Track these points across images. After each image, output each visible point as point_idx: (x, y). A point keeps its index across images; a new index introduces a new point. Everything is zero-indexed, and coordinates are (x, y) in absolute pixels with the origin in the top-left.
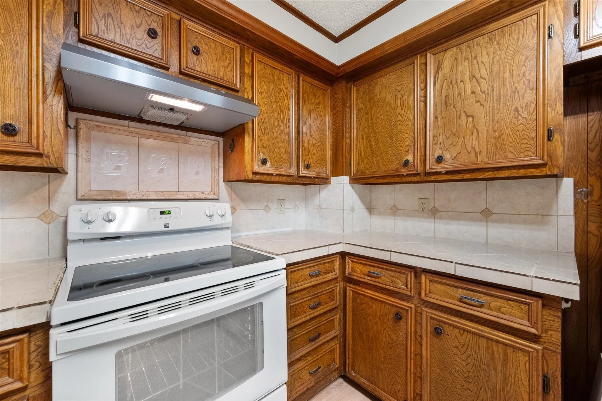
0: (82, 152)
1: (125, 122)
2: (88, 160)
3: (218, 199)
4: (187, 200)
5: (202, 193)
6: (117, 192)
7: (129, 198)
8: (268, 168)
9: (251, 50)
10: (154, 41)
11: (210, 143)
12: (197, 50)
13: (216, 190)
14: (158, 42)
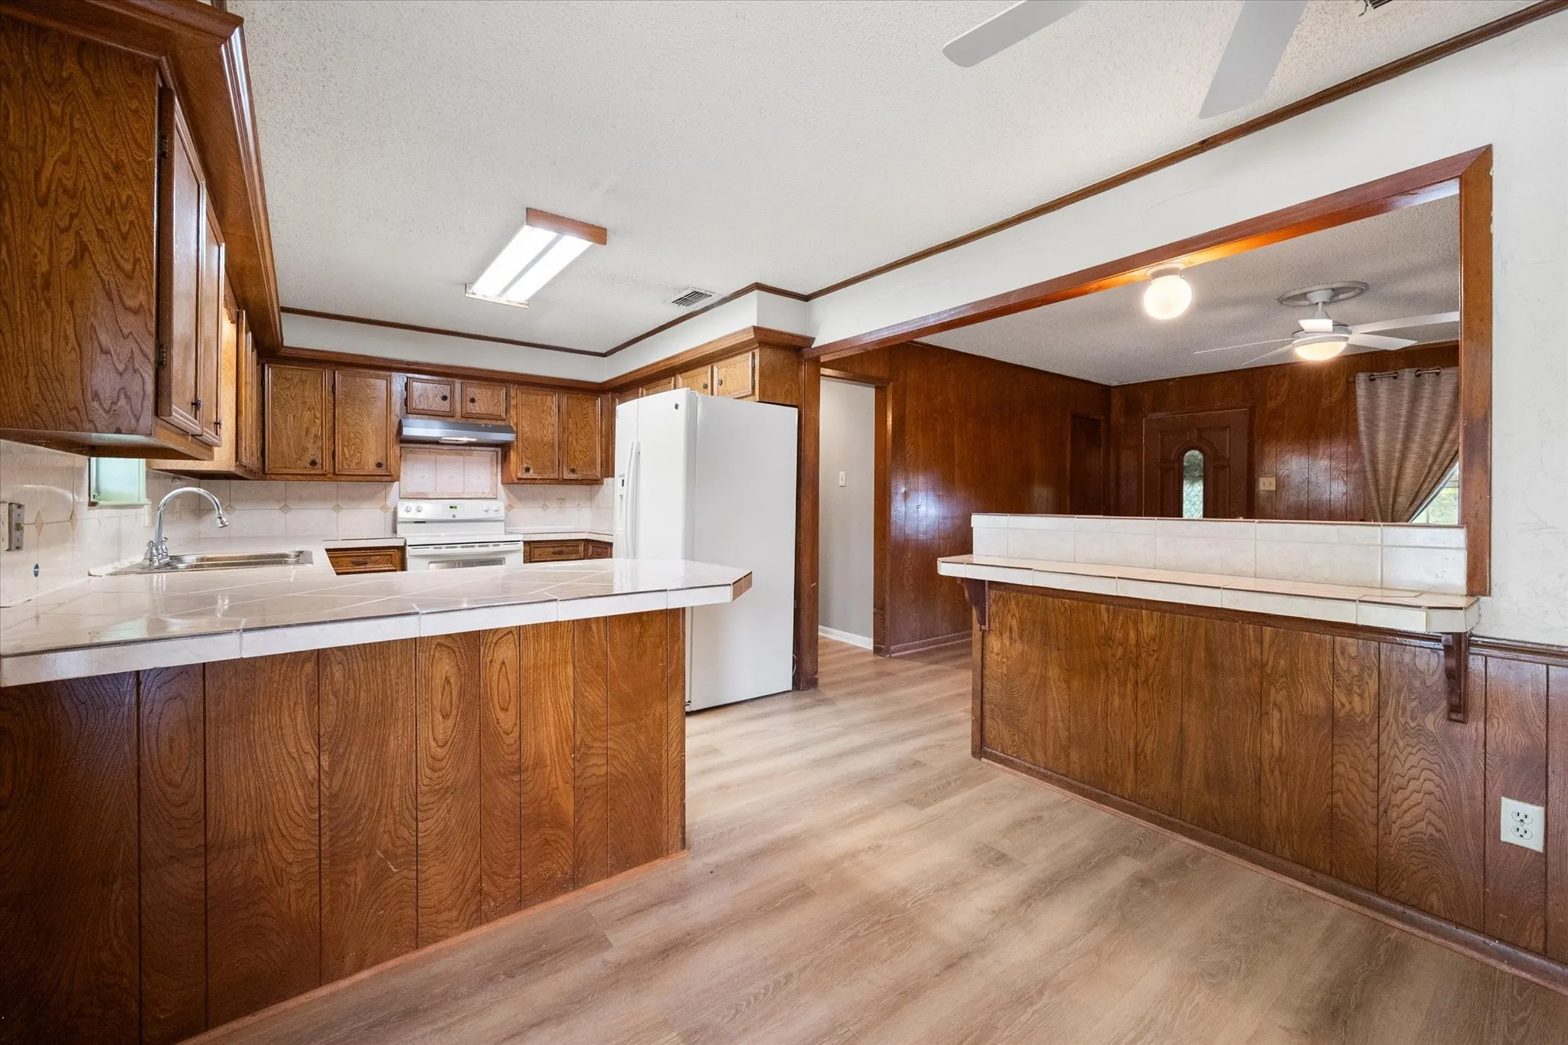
0: (402, 467)
1: (428, 446)
3: (497, 498)
4: (470, 499)
5: (484, 493)
6: (423, 493)
7: (431, 497)
8: (531, 474)
9: (516, 386)
10: (446, 402)
11: (488, 454)
12: (472, 400)
13: (495, 491)
14: (448, 402)
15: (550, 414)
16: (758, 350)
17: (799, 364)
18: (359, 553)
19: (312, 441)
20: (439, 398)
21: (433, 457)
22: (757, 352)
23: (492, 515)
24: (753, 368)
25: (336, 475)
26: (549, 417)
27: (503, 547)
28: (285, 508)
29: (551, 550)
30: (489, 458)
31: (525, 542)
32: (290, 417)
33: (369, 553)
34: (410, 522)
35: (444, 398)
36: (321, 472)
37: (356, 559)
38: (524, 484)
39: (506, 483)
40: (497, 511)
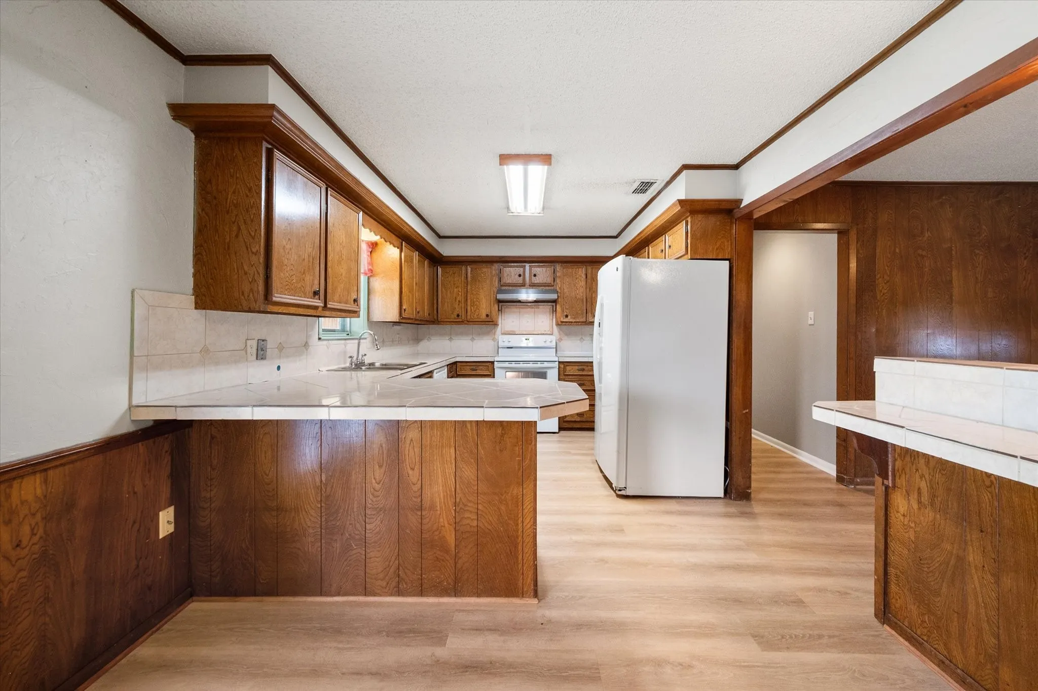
0: (503, 317)
1: (515, 304)
2: (505, 320)
3: (552, 334)
4: (537, 334)
5: (545, 331)
6: (513, 331)
7: (516, 333)
8: (569, 319)
9: (560, 264)
10: (520, 278)
11: (548, 307)
12: (535, 275)
13: (551, 330)
14: (522, 277)
15: (581, 280)
16: (690, 218)
17: (732, 223)
18: (474, 364)
19: (457, 304)
20: (517, 276)
21: (518, 310)
22: (689, 219)
23: (548, 344)
24: (687, 233)
25: (468, 322)
26: (580, 281)
27: (546, 365)
28: (451, 339)
29: (577, 367)
30: (548, 310)
31: (559, 362)
32: (449, 292)
33: (478, 364)
34: (505, 348)
35: (520, 276)
36: (461, 320)
37: (472, 367)
38: (565, 325)
39: (557, 325)
40: (551, 342)
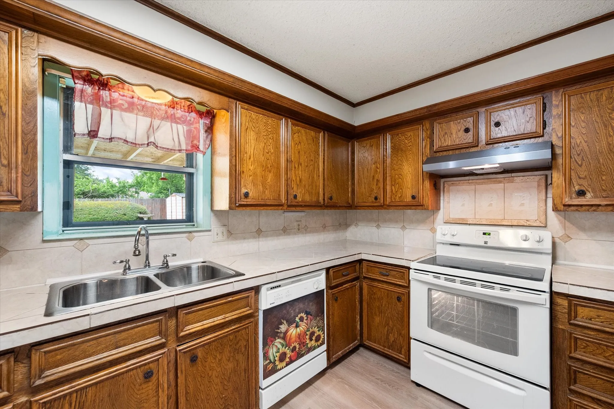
0: (446, 198)
2: (449, 202)
3: (546, 227)
4: (509, 226)
5: (527, 220)
6: (463, 219)
7: (468, 223)
8: (588, 198)
10: (468, 134)
11: (535, 178)
12: (498, 124)
13: (543, 218)
14: (471, 133)
18: (384, 266)
19: (375, 184)
20: (462, 133)
21: (471, 186)
25: (388, 206)
30: (536, 184)
31: (556, 295)
33: (390, 268)
34: (446, 244)
35: (467, 130)
36: (379, 205)
37: (382, 270)
38: (577, 210)
39: (555, 209)
40: (539, 242)
